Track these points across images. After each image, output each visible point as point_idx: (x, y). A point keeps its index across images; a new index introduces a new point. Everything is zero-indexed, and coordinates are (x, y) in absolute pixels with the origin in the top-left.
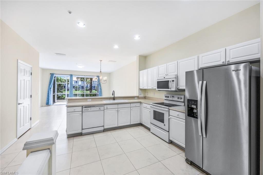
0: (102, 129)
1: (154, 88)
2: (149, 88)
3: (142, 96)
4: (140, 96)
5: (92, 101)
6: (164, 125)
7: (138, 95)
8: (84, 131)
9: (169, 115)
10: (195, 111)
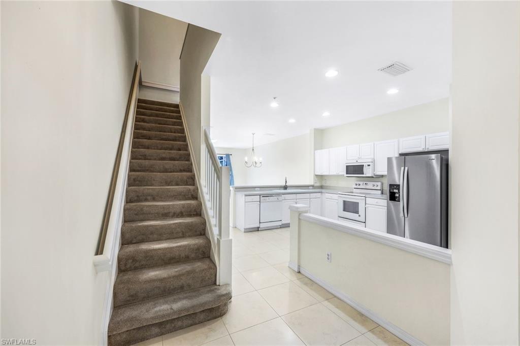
0: (279, 223)
1: (341, 173)
2: (331, 173)
3: (318, 184)
4: (316, 185)
5: (260, 190)
6: (359, 216)
7: (312, 183)
8: (262, 226)
9: (366, 204)
10: (397, 195)
